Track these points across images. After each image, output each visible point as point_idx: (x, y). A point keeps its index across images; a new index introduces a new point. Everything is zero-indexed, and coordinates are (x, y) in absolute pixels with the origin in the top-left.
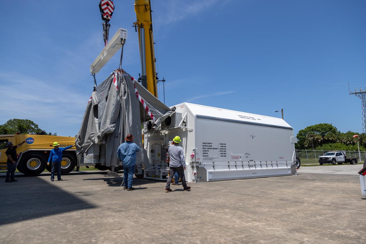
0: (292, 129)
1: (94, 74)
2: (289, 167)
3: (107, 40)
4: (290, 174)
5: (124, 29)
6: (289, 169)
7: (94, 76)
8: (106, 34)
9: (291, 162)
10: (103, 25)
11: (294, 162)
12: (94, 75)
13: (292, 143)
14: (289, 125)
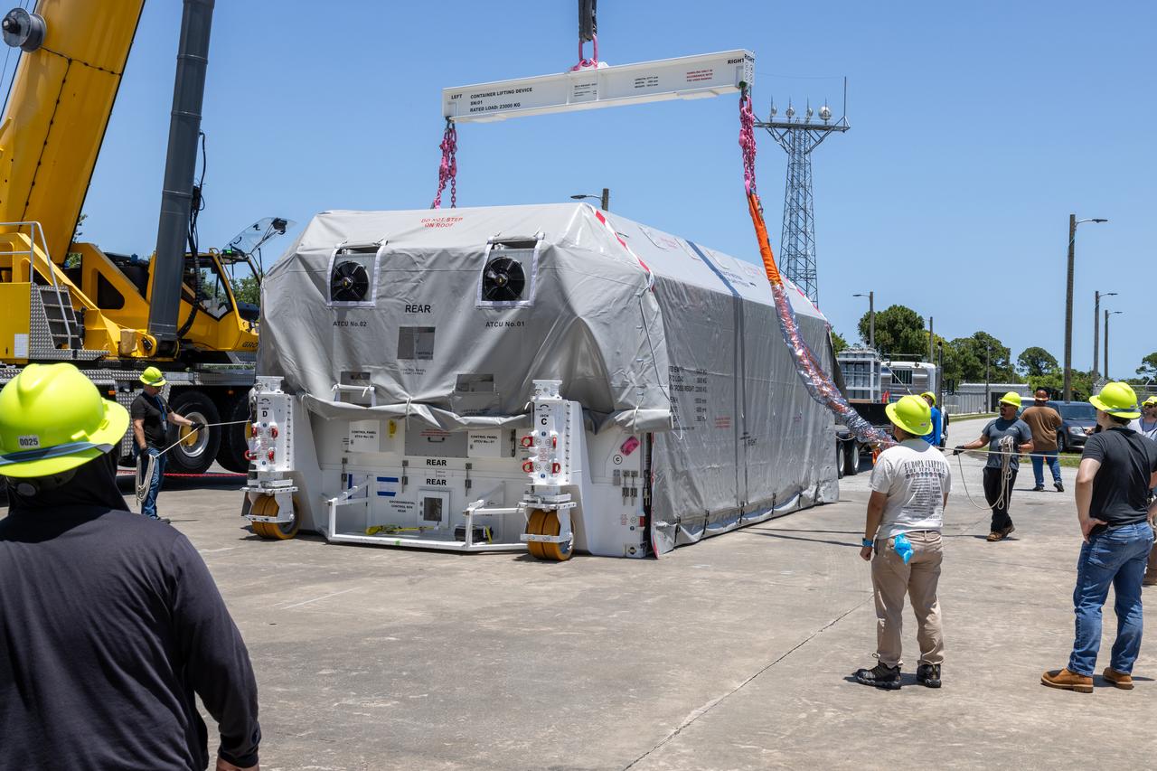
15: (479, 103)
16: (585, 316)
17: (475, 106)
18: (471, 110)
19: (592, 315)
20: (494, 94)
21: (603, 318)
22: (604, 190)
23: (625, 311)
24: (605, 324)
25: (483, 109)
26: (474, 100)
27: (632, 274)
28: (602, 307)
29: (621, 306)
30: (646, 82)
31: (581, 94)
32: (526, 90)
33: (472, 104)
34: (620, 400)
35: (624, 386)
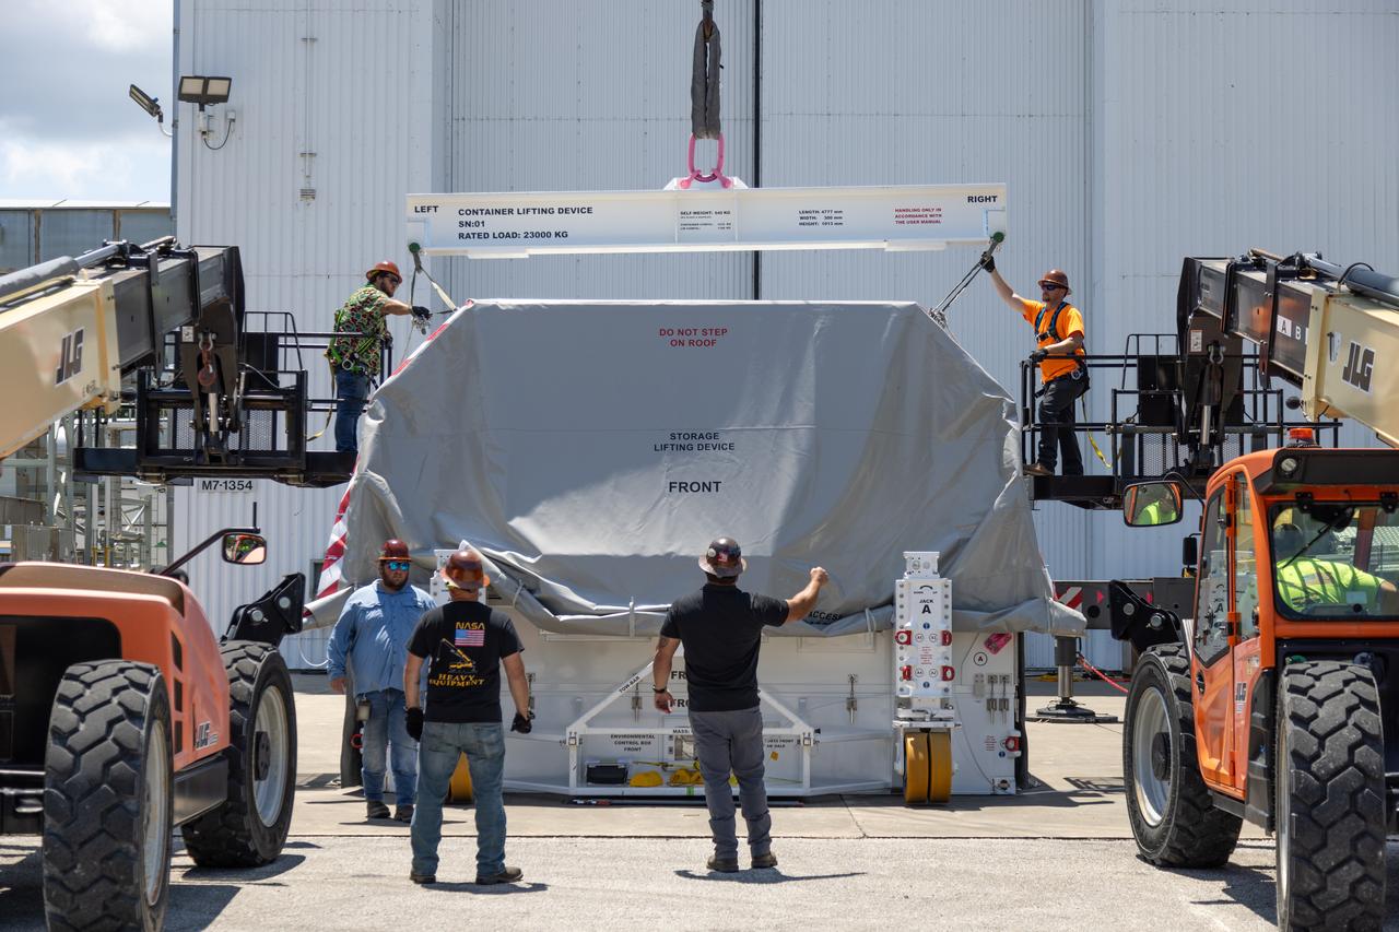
15: (477, 224)
17: (466, 230)
18: (461, 236)
20: (511, 211)
25: (486, 236)
26: (465, 218)
30: (820, 218)
31: (694, 227)
32: (581, 210)
33: (461, 224)
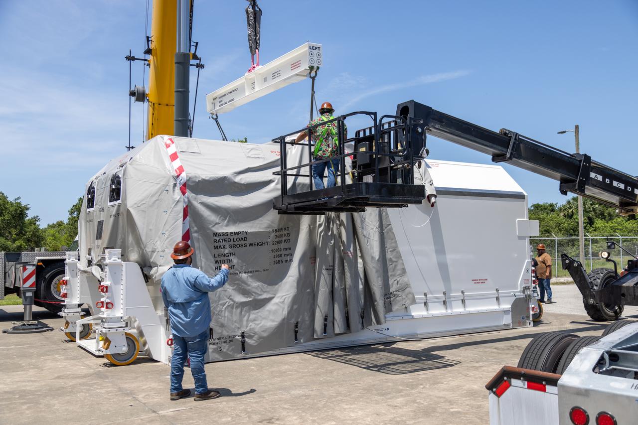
0: (524, 195)
1: (216, 115)
2: (507, 306)
3: (257, 48)
4: (508, 325)
5: (315, 45)
6: (505, 312)
7: (216, 120)
8: (256, 35)
9: (512, 291)
10: (247, 12)
11: (524, 292)
12: (215, 117)
13: (521, 238)
14: (520, 188)
16: (131, 207)
19: (135, 206)
21: (142, 207)
22: (576, 126)
23: (157, 202)
24: (143, 211)
27: (165, 177)
28: (142, 201)
29: (154, 199)
34: (152, 261)
35: (153, 252)
